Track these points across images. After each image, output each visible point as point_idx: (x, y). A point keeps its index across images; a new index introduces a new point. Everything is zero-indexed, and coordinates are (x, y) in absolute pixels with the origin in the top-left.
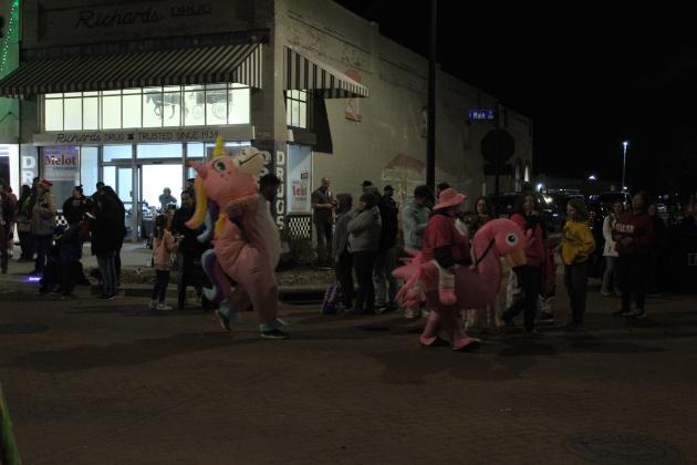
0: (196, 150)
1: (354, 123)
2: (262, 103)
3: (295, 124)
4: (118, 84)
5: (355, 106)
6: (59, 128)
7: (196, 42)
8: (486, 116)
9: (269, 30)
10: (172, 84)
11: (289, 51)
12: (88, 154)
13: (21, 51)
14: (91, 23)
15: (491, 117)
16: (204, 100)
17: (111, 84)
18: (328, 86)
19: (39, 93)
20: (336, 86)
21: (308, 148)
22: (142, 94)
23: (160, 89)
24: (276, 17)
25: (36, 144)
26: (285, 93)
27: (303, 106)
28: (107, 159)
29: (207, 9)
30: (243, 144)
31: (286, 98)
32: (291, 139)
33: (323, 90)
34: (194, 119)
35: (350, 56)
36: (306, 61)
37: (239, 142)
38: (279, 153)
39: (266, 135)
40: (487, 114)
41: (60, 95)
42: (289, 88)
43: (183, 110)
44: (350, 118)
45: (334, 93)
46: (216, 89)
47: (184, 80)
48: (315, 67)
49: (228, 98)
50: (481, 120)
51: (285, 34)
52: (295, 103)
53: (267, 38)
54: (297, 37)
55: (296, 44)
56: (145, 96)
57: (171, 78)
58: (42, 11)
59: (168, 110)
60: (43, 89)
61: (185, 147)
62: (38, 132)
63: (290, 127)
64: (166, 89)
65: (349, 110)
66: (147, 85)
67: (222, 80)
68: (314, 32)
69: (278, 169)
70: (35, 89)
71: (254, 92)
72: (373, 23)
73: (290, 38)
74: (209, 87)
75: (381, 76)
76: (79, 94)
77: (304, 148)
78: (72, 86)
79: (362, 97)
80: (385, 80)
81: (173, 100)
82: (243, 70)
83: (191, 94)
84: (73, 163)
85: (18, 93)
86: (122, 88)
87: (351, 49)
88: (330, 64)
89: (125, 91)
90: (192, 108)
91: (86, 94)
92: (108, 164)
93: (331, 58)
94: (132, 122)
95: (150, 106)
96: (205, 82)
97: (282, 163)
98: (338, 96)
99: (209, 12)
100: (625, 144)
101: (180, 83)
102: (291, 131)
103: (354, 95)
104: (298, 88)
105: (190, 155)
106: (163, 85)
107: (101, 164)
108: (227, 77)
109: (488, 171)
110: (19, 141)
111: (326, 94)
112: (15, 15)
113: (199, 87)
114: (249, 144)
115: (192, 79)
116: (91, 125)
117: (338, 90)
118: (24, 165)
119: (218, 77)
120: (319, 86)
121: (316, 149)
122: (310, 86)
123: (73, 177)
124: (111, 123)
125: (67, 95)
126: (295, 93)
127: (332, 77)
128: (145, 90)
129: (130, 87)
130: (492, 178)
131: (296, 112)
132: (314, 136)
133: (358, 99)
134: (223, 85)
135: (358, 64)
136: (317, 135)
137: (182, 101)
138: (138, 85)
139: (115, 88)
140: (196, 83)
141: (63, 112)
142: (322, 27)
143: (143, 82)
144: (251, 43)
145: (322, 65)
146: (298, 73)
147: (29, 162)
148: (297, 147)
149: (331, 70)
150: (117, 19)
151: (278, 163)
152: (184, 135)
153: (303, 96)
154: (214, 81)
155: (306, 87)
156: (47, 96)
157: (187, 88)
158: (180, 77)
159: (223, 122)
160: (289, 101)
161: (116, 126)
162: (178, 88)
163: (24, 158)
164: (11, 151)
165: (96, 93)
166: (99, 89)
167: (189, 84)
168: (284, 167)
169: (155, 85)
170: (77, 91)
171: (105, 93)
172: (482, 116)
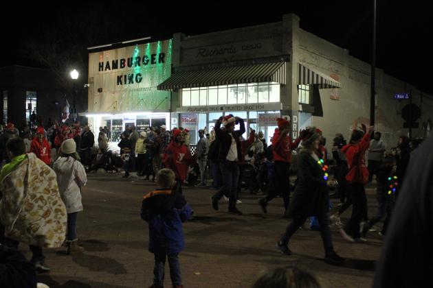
0: (254, 115)
1: (334, 101)
2: (286, 91)
3: (303, 102)
4: (216, 83)
5: (335, 93)
6: (188, 104)
7: (254, 62)
9: (289, 55)
10: (241, 83)
11: (300, 65)
12: (202, 117)
13: (172, 69)
14: (205, 54)
15: (407, 97)
16: (257, 90)
17: (212, 84)
18: (319, 82)
19: (180, 88)
20: (324, 82)
21: (310, 114)
22: (227, 88)
23: (236, 85)
24: (293, 49)
25: (178, 112)
26: (298, 86)
27: (308, 93)
28: (210, 119)
29: (259, 46)
30: (276, 112)
31: (298, 89)
32: (301, 109)
33: (317, 85)
34: (252, 100)
35: (333, 67)
36: (309, 70)
37: (274, 111)
38: (294, 117)
39: (288, 107)
40: (405, 96)
41: (189, 89)
42: (300, 84)
43: (247, 95)
44: (332, 99)
45: (324, 86)
46: (263, 85)
47: (247, 81)
48: (313, 73)
49: (269, 89)
50: (402, 99)
51: (297, 56)
52: (303, 91)
53: (288, 59)
54: (305, 58)
55: (305, 62)
56: (229, 89)
57: (241, 80)
58: (182, 49)
59: (240, 95)
60: (181, 86)
61: (248, 114)
62: (179, 107)
63: (300, 104)
64: (239, 85)
65: (332, 94)
66: (229, 84)
67: (266, 81)
68: (313, 55)
69: (294, 125)
70: (178, 87)
71: (282, 86)
72: (345, 50)
73: (301, 58)
74: (260, 84)
75: (350, 77)
76: (198, 88)
77: (308, 114)
78: (195, 85)
79: (338, 87)
80: (352, 79)
81: (242, 91)
82: (276, 75)
83: (251, 87)
84: (195, 122)
85: (170, 88)
86: (218, 85)
87: (333, 63)
88: (321, 71)
89: (219, 87)
90: (251, 94)
91: (201, 88)
92: (211, 122)
93: (323, 68)
94: (223, 102)
95: (232, 93)
96: (257, 82)
97: (296, 121)
98: (326, 88)
99: (260, 48)
101: (245, 82)
102: (301, 106)
103: (334, 87)
104: (304, 84)
105: (251, 117)
106: (237, 83)
107: (208, 122)
108: (268, 79)
109: (405, 126)
110: (171, 111)
111: (320, 86)
112: (170, 52)
113: (256, 84)
114: (279, 112)
115: (251, 80)
116: (203, 103)
117: (326, 84)
118: (172, 122)
119: (263, 79)
120: (315, 83)
121: (314, 114)
122: (311, 82)
123: (194, 128)
124: (213, 102)
125: (192, 89)
126: (303, 87)
127: (322, 78)
128: (229, 86)
129: (221, 85)
130: (408, 129)
131: (304, 96)
132: (313, 108)
133: (337, 89)
134: (267, 83)
135: (337, 71)
136: (315, 107)
137: (246, 91)
138: (225, 84)
139: (214, 85)
140: (253, 82)
141: (191, 97)
142: (317, 53)
143: (227, 82)
144: (281, 61)
145: (317, 72)
146: (304, 76)
147: (174, 121)
148: (304, 114)
149: (321, 74)
150: (216, 52)
151: (294, 121)
152: (248, 108)
153: (308, 88)
154: (262, 81)
155: (308, 83)
156: (184, 89)
157: (249, 84)
158: (245, 80)
159: (266, 101)
160: (300, 90)
161: (215, 103)
162: (244, 85)
163: (173, 119)
164: (166, 116)
165: (205, 88)
166: (207, 86)
167: (249, 83)
168: (297, 123)
169: (233, 83)
170: (196, 87)
171: (210, 87)
172: (402, 97)
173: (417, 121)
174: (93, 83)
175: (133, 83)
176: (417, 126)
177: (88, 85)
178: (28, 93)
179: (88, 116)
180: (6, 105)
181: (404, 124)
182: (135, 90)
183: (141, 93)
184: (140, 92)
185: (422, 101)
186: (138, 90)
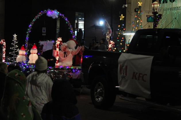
174: (131, 3)
175: (167, 2)
177: (126, 6)
178: (77, 14)
179: (124, 34)
180: (58, 25)
182: (168, 9)
183: (175, 12)
184: (173, 11)
186: (171, 9)
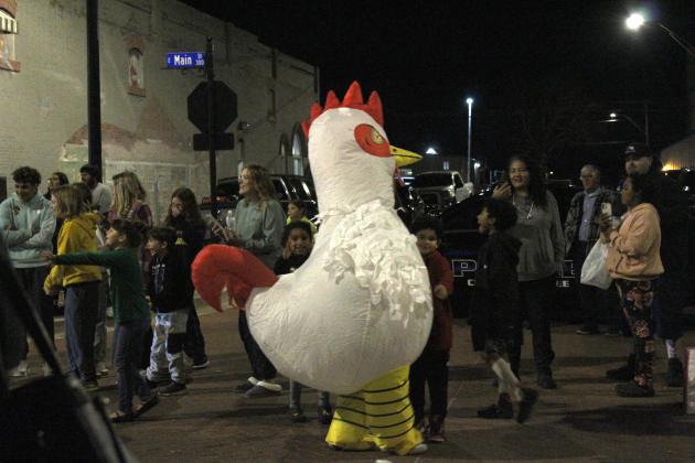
1: (6, 73)
5: (5, 48)
8: (194, 61)
15: (200, 62)
40: (194, 58)
50: (185, 68)
79: (6, 32)
80: (61, 7)
100: (470, 101)
130: (205, 154)
172: (189, 61)
173: (227, 131)
176: (227, 143)
181: (196, 137)
185: (274, 75)
